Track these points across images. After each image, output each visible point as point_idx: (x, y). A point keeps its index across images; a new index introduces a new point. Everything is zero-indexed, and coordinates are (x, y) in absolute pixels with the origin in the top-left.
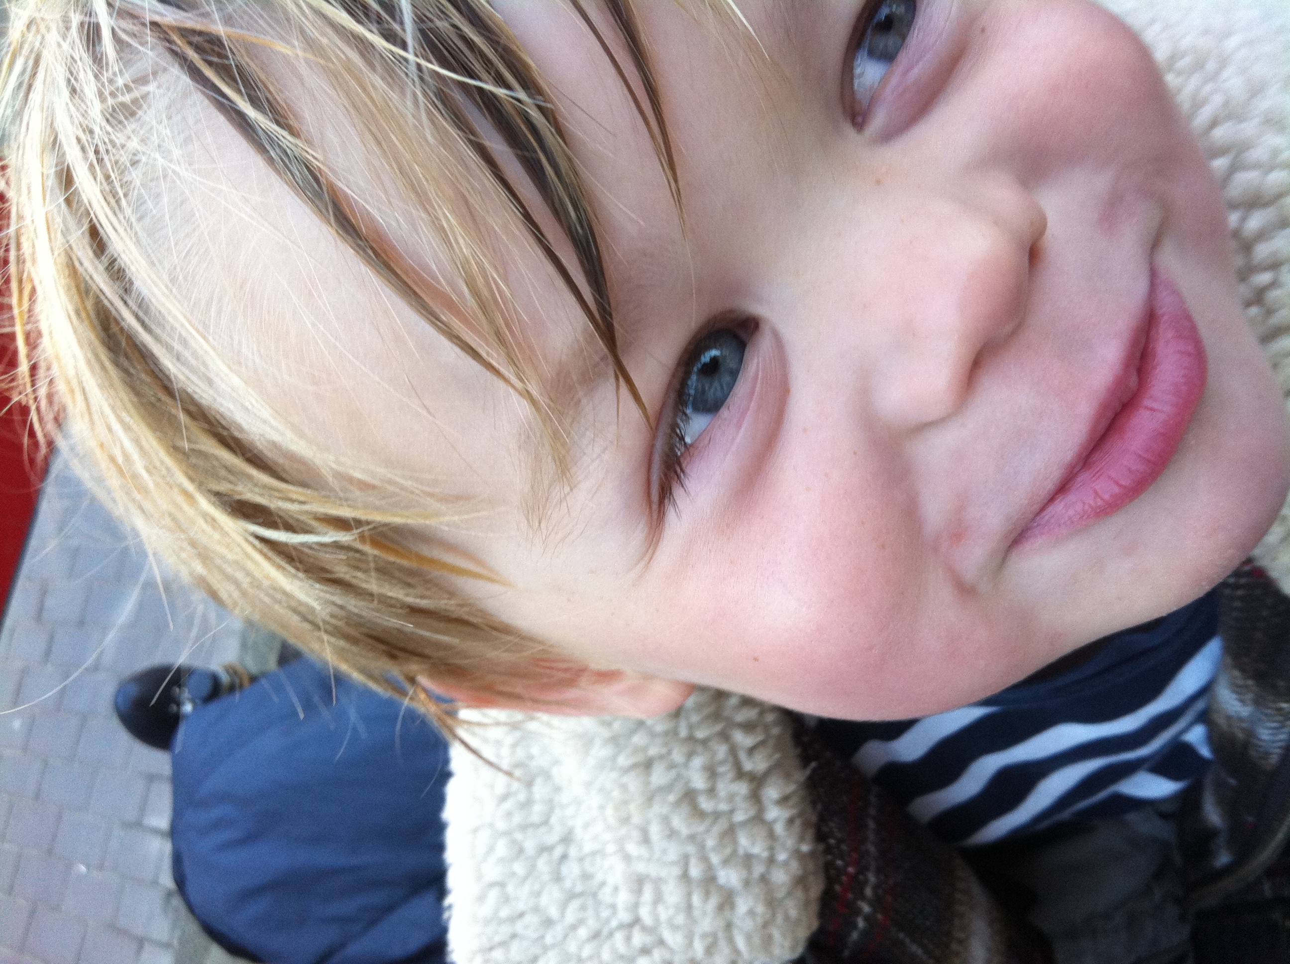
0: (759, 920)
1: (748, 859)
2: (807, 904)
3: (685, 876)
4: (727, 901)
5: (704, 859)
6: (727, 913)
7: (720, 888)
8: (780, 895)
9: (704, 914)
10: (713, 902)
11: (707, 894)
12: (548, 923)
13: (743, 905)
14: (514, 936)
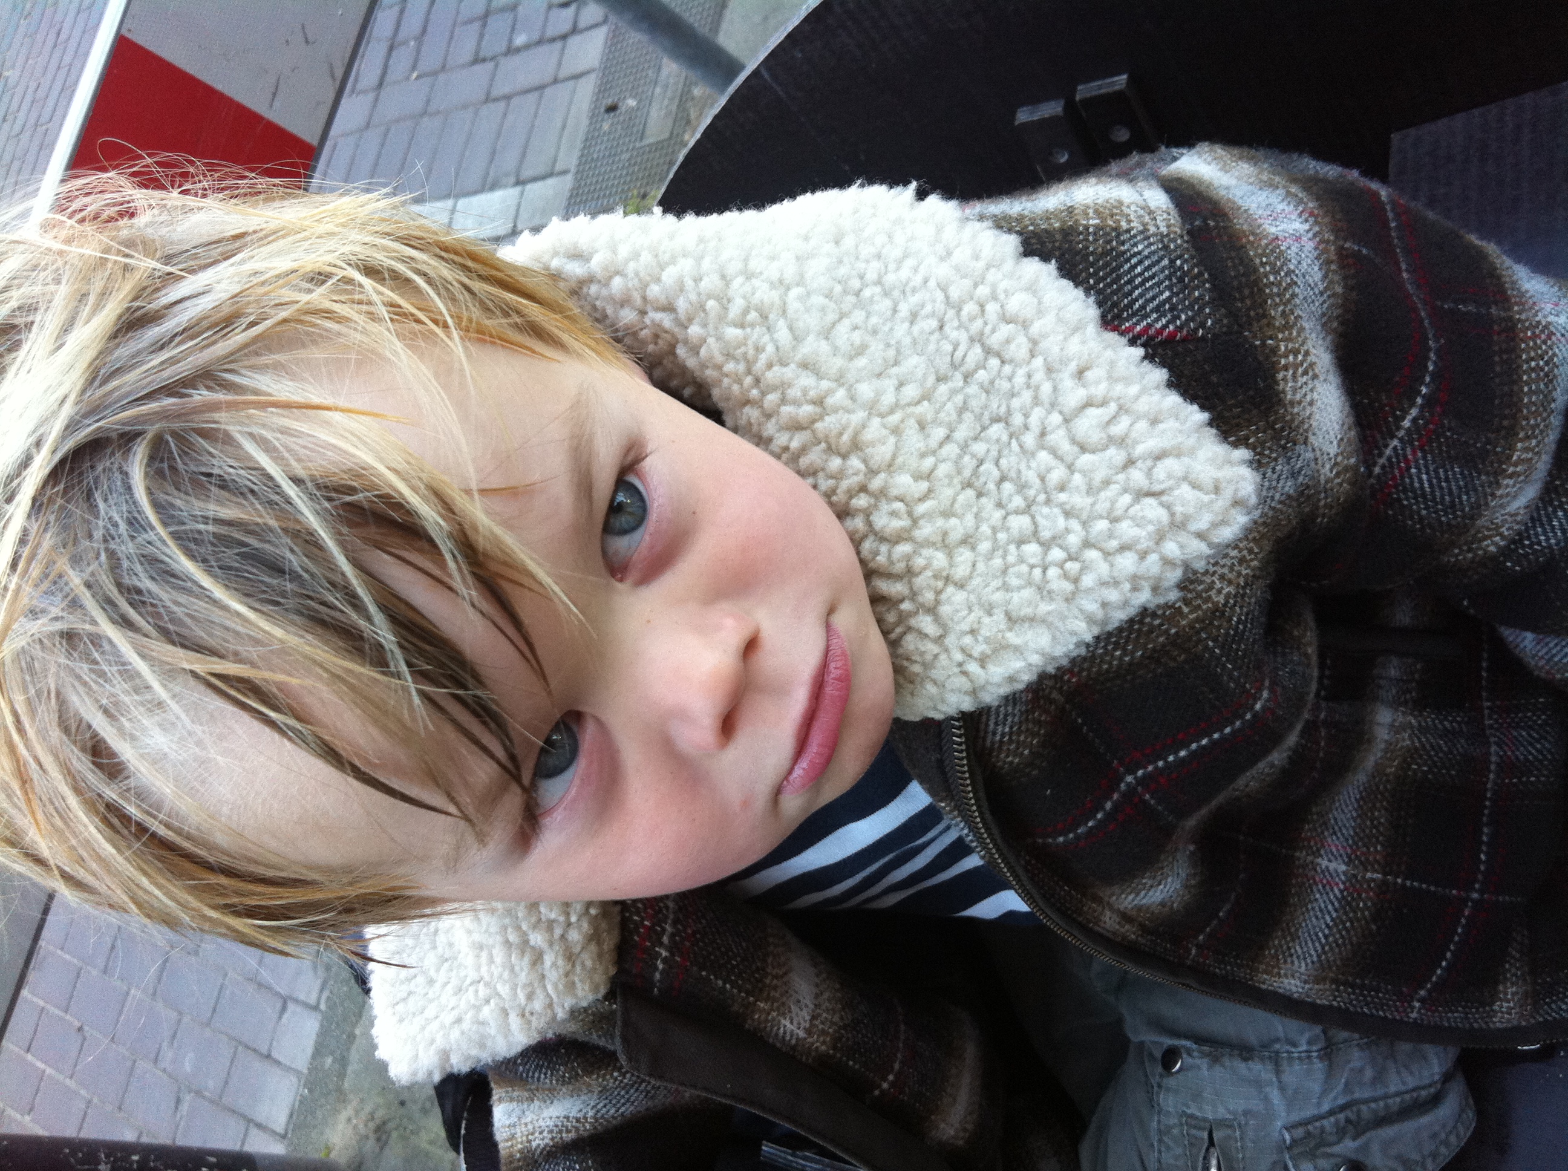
0: (561, 971)
1: (550, 925)
2: (600, 956)
3: (507, 943)
4: (538, 959)
5: (518, 928)
6: (539, 967)
7: (533, 948)
8: (577, 949)
9: (522, 970)
10: (527, 959)
11: (523, 952)
12: (431, 982)
13: (548, 959)
14: (410, 993)
